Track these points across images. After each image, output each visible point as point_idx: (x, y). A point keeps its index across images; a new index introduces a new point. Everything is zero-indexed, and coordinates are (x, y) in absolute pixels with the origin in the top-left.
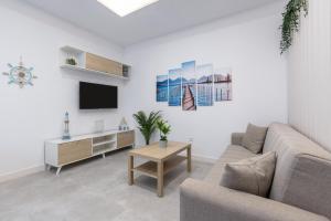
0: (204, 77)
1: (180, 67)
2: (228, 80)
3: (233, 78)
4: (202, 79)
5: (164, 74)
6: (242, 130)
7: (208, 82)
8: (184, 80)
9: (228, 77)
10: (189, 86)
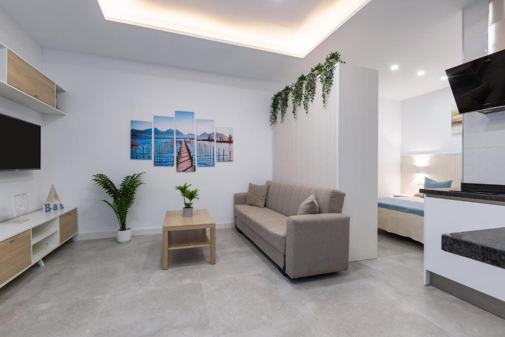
0: (204, 134)
1: (173, 115)
2: (230, 141)
3: (234, 139)
4: (202, 135)
5: (146, 120)
6: (243, 189)
7: (210, 140)
8: (178, 133)
9: (230, 138)
10: (186, 142)
